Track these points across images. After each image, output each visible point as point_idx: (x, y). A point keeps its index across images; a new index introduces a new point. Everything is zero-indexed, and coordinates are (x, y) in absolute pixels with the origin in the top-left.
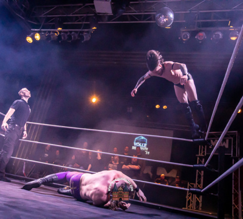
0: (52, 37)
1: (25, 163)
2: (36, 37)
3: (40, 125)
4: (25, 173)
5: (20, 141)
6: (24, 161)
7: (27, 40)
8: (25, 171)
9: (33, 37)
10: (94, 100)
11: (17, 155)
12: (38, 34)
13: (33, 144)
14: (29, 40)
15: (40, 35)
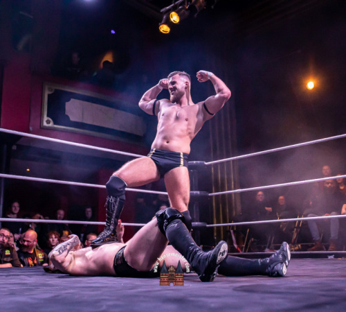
0: (197, 6)
1: (232, 231)
2: (172, 20)
3: (233, 161)
4: (238, 247)
5: (211, 197)
6: (230, 226)
7: (161, 31)
8: (237, 243)
9: (169, 23)
10: (311, 85)
11: (215, 220)
12: (173, 13)
13: (233, 196)
14: (164, 29)
15: (178, 13)
